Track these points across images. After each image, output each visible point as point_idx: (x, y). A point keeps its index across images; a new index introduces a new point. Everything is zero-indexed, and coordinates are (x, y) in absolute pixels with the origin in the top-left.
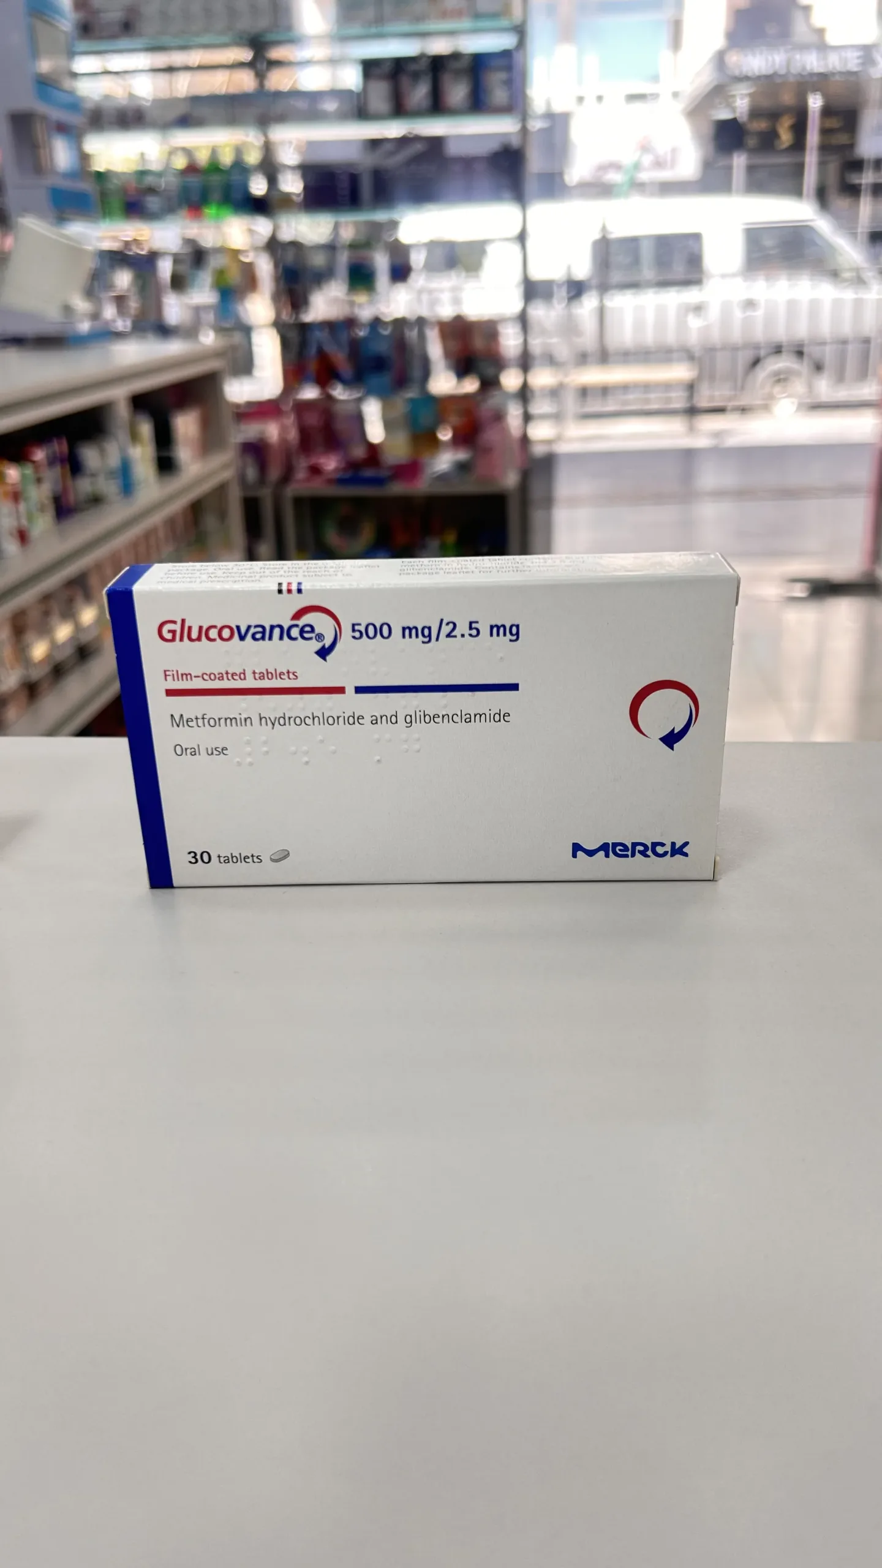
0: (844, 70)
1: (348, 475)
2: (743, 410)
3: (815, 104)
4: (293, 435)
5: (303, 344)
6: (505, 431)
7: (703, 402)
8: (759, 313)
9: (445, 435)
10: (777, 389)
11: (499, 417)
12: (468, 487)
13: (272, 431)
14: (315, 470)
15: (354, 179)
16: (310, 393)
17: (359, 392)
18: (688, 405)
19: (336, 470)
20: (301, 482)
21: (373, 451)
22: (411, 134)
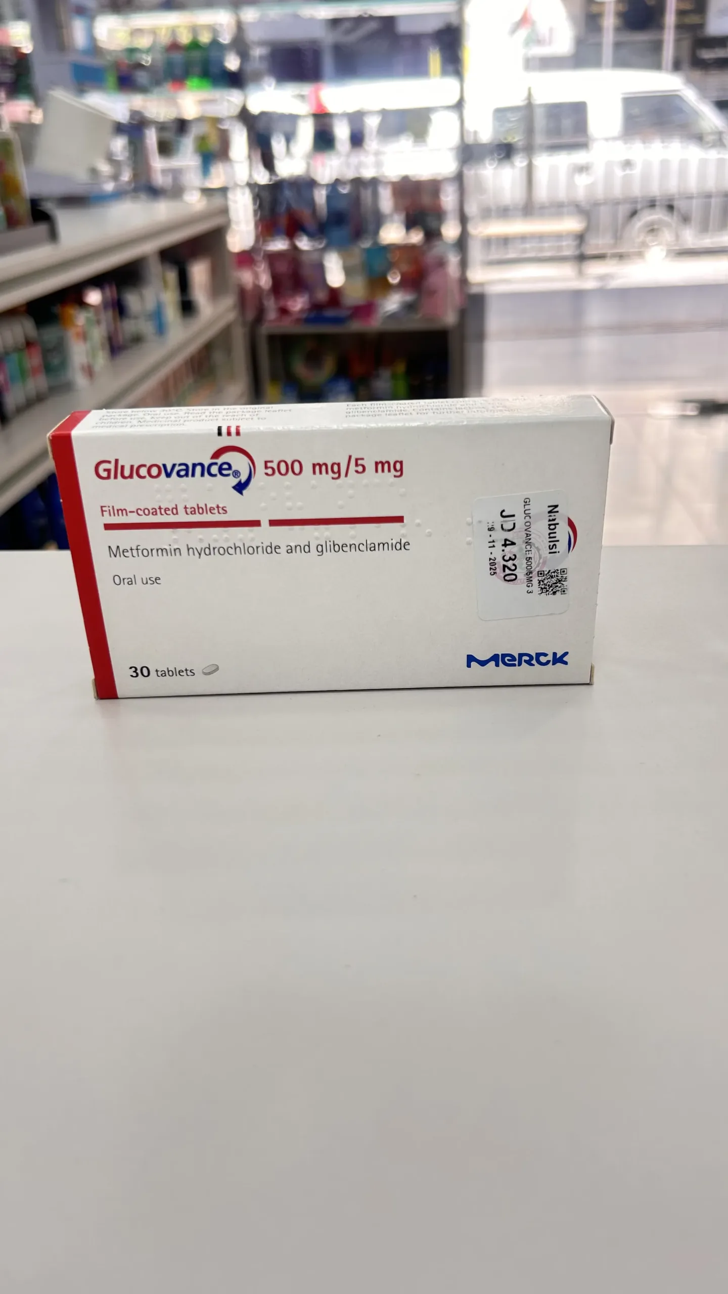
1: (313, 315)
2: (621, 257)
4: (265, 281)
5: (274, 203)
6: (446, 275)
7: (589, 251)
8: (637, 172)
9: (394, 279)
10: (649, 239)
11: (441, 263)
12: (415, 323)
13: (246, 277)
14: (284, 311)
15: (317, 55)
16: (279, 245)
17: (321, 243)
18: (577, 253)
19: (302, 311)
20: (272, 322)
21: (335, 295)
22: (366, 14)
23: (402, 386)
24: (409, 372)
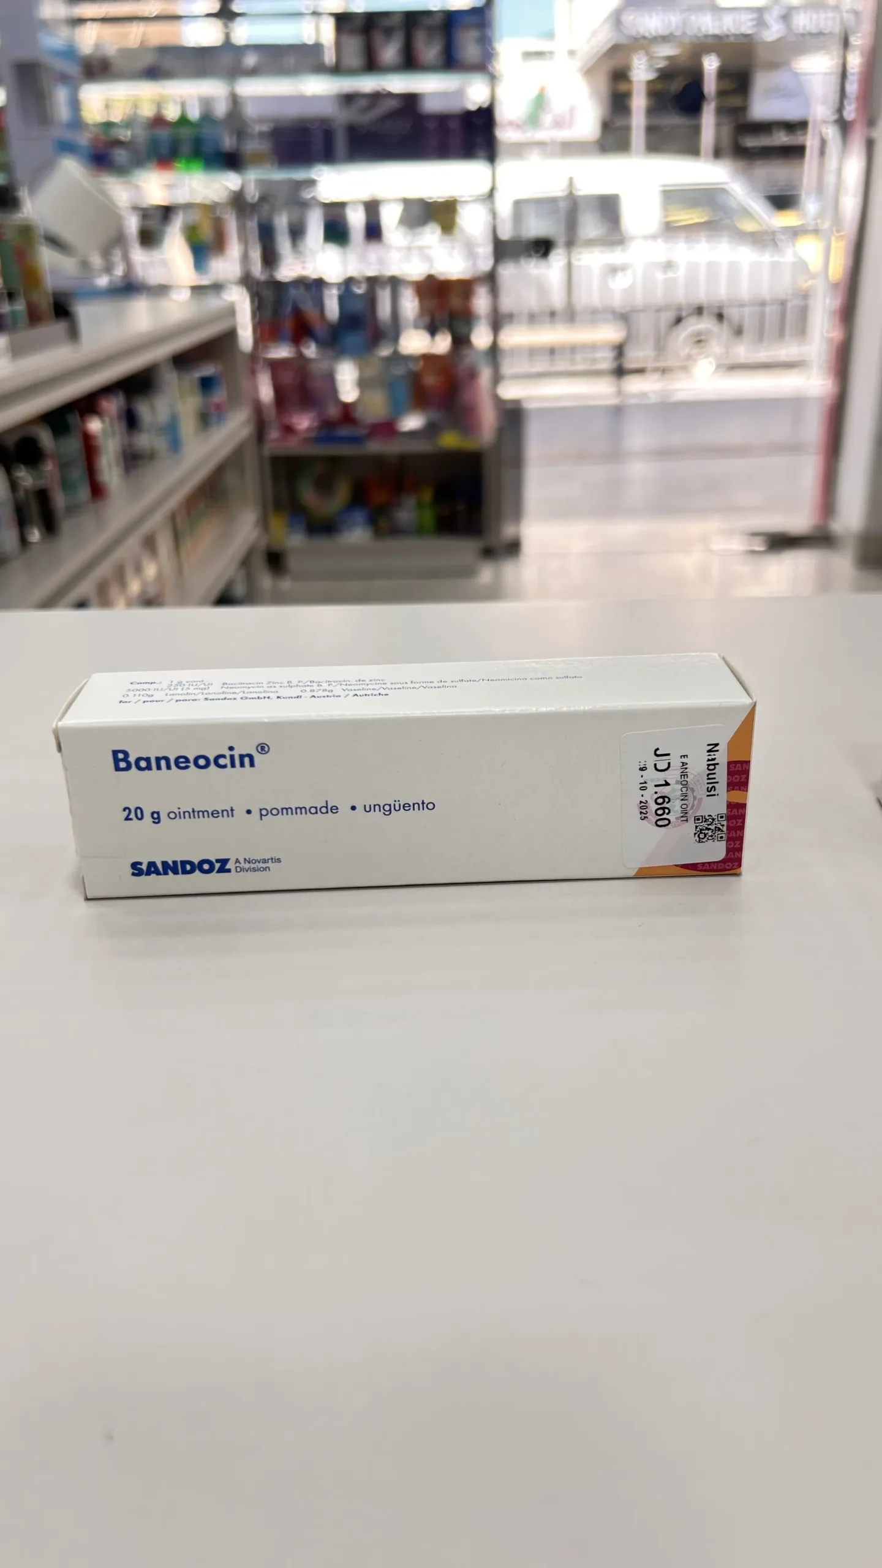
0: (738, 32)
1: (322, 434)
2: (664, 371)
3: (710, 65)
5: (278, 303)
6: (478, 388)
7: (629, 364)
10: (695, 351)
11: (473, 375)
14: (288, 430)
15: (328, 135)
16: (282, 352)
17: (331, 351)
18: (615, 366)
19: (309, 430)
20: (276, 441)
21: (348, 412)
22: (384, 90)
23: (428, 517)
24: (437, 499)
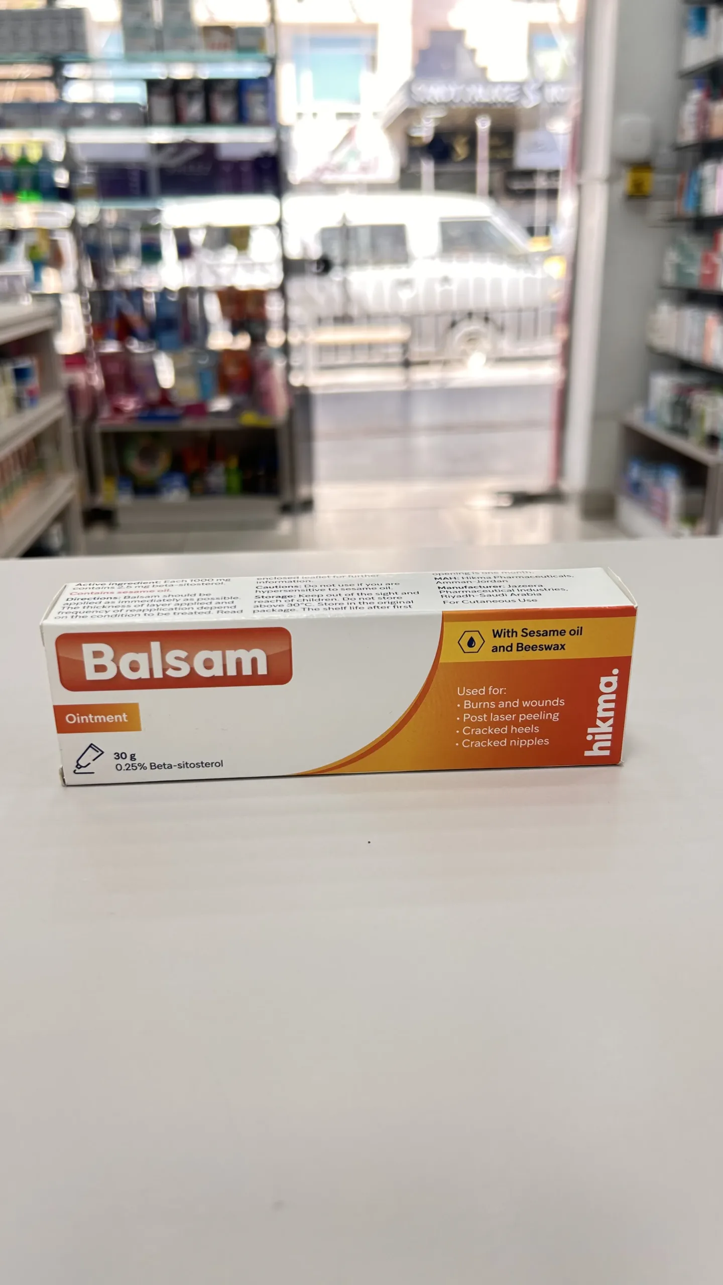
0: (503, 101)
1: (146, 414)
2: (445, 363)
3: (483, 126)
4: (98, 381)
6: (272, 378)
7: (414, 358)
11: (267, 367)
13: (80, 377)
14: (118, 410)
15: (143, 175)
16: (111, 347)
17: (151, 347)
19: (135, 410)
20: (106, 420)
21: (165, 395)
22: (189, 140)
23: (235, 481)
24: (242, 466)
